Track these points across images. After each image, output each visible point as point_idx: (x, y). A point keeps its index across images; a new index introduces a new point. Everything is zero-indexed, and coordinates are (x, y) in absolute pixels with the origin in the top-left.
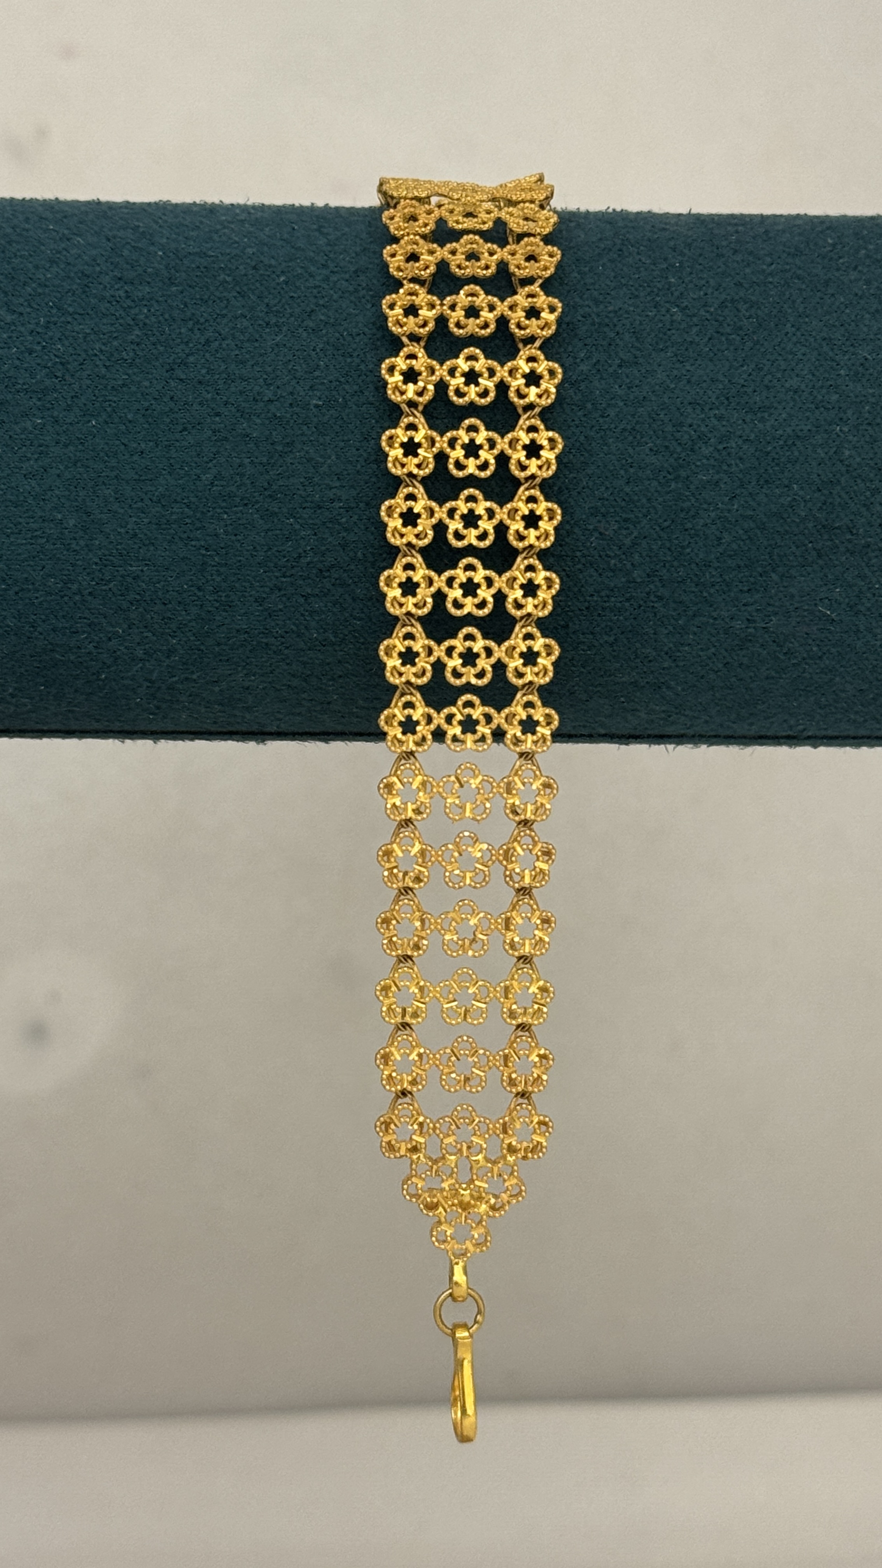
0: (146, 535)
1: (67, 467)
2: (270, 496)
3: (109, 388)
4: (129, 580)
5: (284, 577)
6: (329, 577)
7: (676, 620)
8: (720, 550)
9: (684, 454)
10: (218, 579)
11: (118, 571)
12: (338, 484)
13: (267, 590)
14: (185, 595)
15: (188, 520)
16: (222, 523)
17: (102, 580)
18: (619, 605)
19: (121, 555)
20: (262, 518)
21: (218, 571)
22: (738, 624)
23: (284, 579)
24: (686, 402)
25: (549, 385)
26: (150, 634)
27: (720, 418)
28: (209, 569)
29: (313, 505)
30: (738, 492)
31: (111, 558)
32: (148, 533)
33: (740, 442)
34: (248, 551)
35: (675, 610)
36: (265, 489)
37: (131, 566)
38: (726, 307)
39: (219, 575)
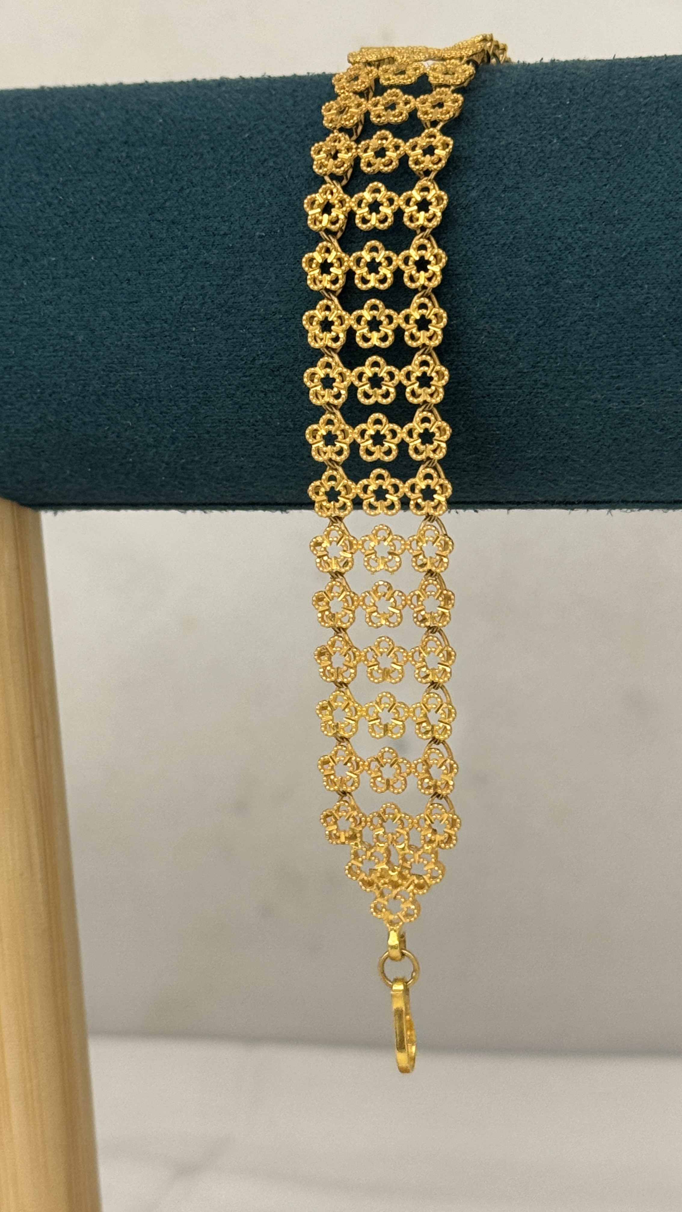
0: (137, 346)
1: (74, 295)
2: (226, 311)
3: (106, 229)
4: (130, 382)
5: (246, 377)
6: (280, 375)
7: (564, 404)
8: (590, 342)
9: (554, 263)
10: (196, 380)
11: (120, 376)
12: (277, 300)
13: (234, 387)
14: (174, 393)
15: (167, 333)
16: (192, 334)
17: (110, 383)
18: (512, 391)
19: (120, 363)
20: (222, 329)
21: (194, 373)
22: (614, 405)
23: (245, 379)
24: (556, 219)
25: (436, 210)
26: (154, 426)
27: (584, 231)
28: (187, 372)
29: (260, 317)
30: (599, 293)
31: (114, 366)
32: (137, 344)
33: (600, 250)
34: (215, 356)
35: (560, 395)
36: (222, 306)
37: (129, 371)
38: (600, 135)
39: (196, 376)
